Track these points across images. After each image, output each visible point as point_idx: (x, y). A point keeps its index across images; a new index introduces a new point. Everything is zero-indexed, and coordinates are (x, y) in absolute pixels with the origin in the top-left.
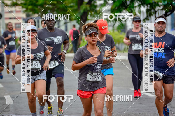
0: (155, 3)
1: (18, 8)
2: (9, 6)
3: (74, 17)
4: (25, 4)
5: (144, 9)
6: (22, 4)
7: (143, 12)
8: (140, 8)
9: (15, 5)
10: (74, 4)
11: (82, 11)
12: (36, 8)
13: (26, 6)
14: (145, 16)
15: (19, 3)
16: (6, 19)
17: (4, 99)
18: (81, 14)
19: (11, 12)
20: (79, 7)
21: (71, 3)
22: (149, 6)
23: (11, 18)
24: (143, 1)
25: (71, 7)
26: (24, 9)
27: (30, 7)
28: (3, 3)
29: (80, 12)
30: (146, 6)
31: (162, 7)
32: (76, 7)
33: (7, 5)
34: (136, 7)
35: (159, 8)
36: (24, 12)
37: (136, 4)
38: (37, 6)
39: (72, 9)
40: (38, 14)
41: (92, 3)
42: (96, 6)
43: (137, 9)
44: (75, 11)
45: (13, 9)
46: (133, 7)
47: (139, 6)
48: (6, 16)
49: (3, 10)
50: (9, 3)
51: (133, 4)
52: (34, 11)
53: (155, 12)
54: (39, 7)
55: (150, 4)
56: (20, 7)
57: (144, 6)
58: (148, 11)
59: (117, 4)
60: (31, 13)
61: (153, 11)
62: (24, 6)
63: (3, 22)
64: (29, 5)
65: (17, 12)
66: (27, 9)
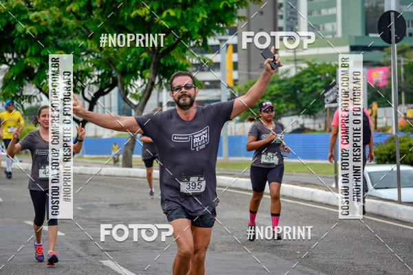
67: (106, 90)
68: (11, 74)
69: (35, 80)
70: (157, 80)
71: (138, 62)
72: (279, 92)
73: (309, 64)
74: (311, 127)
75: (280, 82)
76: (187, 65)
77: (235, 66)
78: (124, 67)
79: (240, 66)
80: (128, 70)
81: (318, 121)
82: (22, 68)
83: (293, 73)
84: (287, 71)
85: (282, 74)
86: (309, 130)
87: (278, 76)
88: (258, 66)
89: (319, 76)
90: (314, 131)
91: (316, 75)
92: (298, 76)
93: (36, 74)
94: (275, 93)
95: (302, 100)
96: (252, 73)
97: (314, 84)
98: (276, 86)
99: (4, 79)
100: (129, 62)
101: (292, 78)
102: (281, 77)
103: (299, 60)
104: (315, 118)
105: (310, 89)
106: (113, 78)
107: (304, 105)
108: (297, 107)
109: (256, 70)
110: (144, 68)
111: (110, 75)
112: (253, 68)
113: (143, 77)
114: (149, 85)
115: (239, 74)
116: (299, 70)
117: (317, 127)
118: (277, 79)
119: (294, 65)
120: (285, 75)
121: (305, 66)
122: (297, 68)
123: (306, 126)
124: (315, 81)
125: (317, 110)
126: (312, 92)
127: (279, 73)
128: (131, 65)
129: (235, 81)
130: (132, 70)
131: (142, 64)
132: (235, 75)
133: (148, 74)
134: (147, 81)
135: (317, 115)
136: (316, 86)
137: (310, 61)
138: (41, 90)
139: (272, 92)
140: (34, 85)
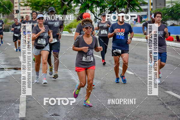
0: (105, 6)
1: (28, 7)
2: (23, 6)
3: (59, 13)
4: (32, 5)
5: (98, 9)
6: (30, 5)
7: (98, 10)
8: (96, 8)
9: (26, 5)
10: (59, 6)
11: (64, 9)
12: (38, 8)
13: (32, 6)
14: (99, 13)
15: (28, 4)
16: (21, 13)
17: (19, 58)
18: (63, 11)
19: (24, 9)
20: (62, 7)
21: (57, 5)
22: (101, 7)
23: (24, 13)
24: (98, 4)
25: (57, 7)
26: (31, 8)
27: (34, 7)
28: (20, 4)
29: (62, 10)
30: (100, 7)
31: (108, 8)
32: (60, 7)
33: (22, 6)
34: (94, 7)
35: (107, 8)
36: (31, 9)
37: (94, 6)
38: (39, 6)
39: (58, 8)
40: (39, 11)
41: (70, 5)
42: (72, 7)
43: (95, 9)
44: (59, 9)
45: (25, 8)
46: (93, 8)
47: (96, 7)
48: (21, 11)
49: (19, 9)
50: (23, 4)
51: (93, 6)
52: (37, 9)
53: (105, 11)
54: (39, 7)
55: (102, 6)
56: (29, 7)
57: (99, 7)
58: (100, 10)
59: (84, 6)
60: (35, 10)
61: (103, 10)
62: (31, 6)
63: (19, 15)
64: (34, 6)
65: (27, 9)
66: (33, 7)
67: (112, 12)
68: (82, 7)
69: (90, 9)
70: (129, 9)
71: (123, 3)
72: (166, 12)
73: (176, 3)
74: (177, 24)
75: (166, 9)
76: (139, 4)
77: (152, 4)
78: (118, 4)
79: (153, 4)
80: (119, 5)
81: (179, 22)
82: (86, 5)
83: (171, 6)
84: (169, 6)
85: (167, 7)
86: (176, 25)
87: (165, 7)
88: (159, 4)
89: (179, 8)
90: (177, 25)
91: (178, 7)
92: (172, 7)
93: (90, 7)
94: (165, 13)
95: (174, 15)
96: (157, 6)
97: (178, 10)
98: (165, 10)
99: (80, 8)
100: (120, 2)
101: (170, 8)
102: (167, 8)
103: (172, 2)
104: (178, 21)
105: (176, 12)
106: (115, 8)
107: (174, 17)
108: (172, 18)
109: (158, 6)
110: (125, 5)
111: (114, 7)
112: (157, 5)
113: (124, 8)
114: (127, 10)
115: (153, 7)
116: (173, 6)
117: (178, 24)
118: (165, 8)
119: (171, 4)
120: (168, 7)
121: (174, 4)
122: (172, 5)
123: (175, 24)
124: (178, 9)
125: (178, 18)
126: (177, 13)
127: (166, 7)
128: (120, 4)
129: (152, 9)
130: (121, 5)
131: (124, 3)
132: (152, 7)
133: (126, 7)
134: (125, 9)
135: (178, 20)
136: (178, 11)
137: (176, 2)
138: (91, 12)
139: (164, 13)
140: (89, 10)
